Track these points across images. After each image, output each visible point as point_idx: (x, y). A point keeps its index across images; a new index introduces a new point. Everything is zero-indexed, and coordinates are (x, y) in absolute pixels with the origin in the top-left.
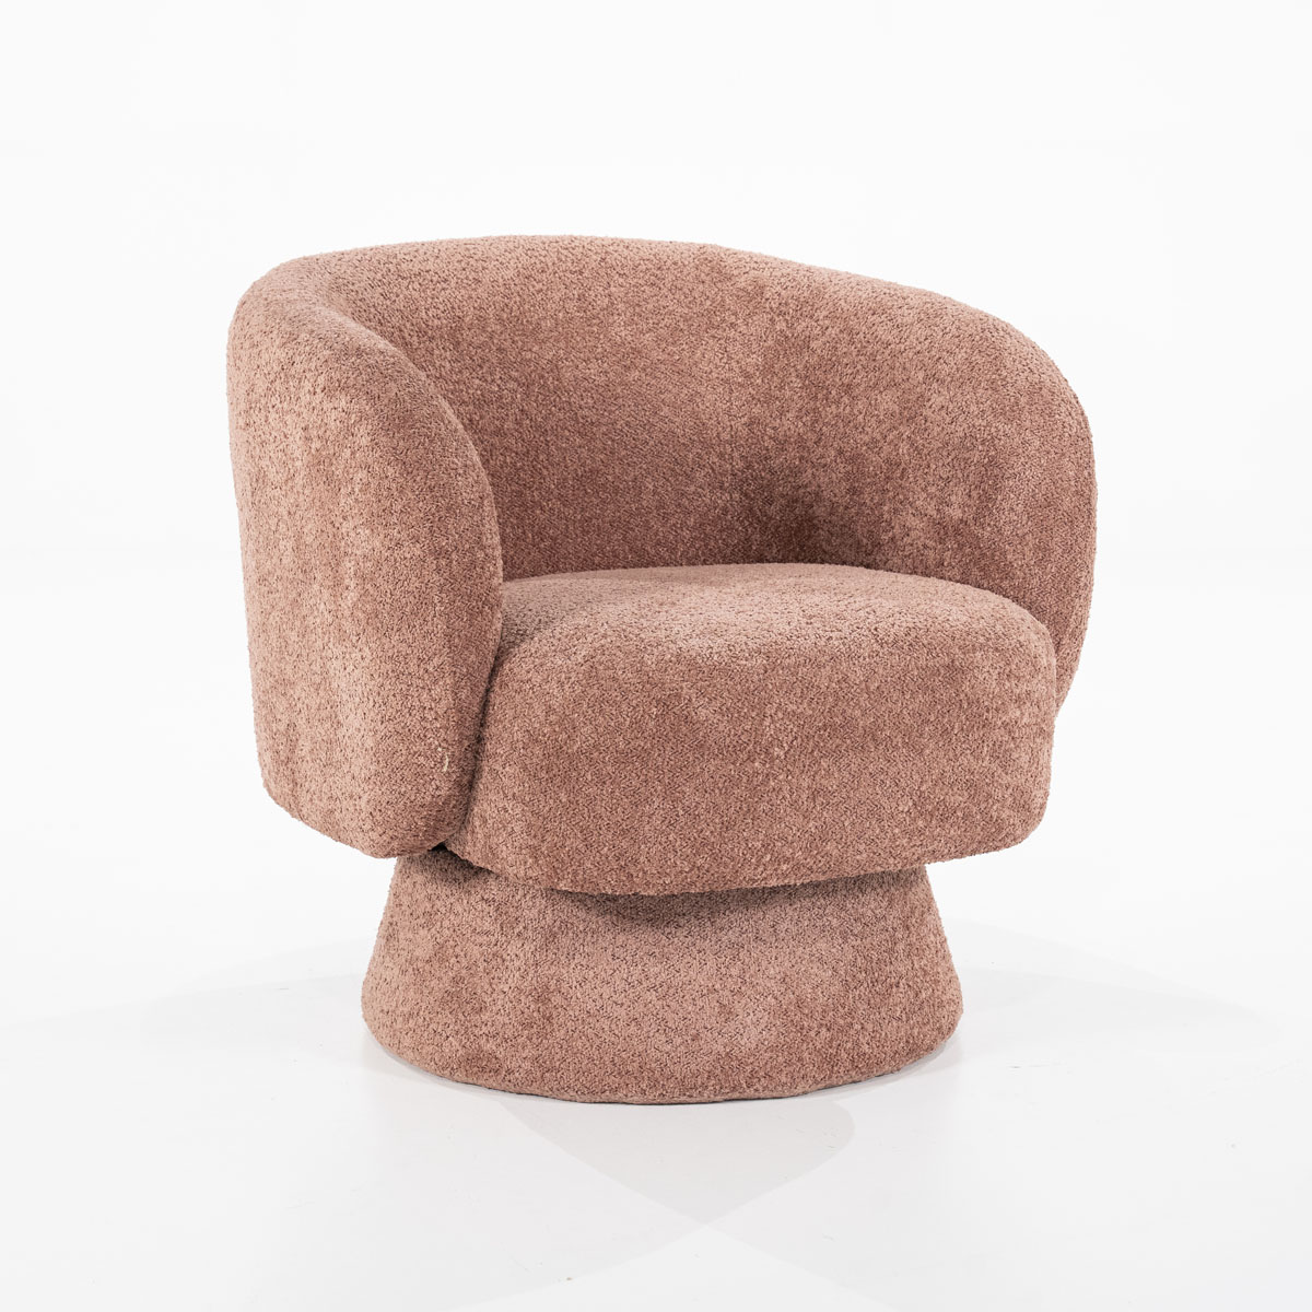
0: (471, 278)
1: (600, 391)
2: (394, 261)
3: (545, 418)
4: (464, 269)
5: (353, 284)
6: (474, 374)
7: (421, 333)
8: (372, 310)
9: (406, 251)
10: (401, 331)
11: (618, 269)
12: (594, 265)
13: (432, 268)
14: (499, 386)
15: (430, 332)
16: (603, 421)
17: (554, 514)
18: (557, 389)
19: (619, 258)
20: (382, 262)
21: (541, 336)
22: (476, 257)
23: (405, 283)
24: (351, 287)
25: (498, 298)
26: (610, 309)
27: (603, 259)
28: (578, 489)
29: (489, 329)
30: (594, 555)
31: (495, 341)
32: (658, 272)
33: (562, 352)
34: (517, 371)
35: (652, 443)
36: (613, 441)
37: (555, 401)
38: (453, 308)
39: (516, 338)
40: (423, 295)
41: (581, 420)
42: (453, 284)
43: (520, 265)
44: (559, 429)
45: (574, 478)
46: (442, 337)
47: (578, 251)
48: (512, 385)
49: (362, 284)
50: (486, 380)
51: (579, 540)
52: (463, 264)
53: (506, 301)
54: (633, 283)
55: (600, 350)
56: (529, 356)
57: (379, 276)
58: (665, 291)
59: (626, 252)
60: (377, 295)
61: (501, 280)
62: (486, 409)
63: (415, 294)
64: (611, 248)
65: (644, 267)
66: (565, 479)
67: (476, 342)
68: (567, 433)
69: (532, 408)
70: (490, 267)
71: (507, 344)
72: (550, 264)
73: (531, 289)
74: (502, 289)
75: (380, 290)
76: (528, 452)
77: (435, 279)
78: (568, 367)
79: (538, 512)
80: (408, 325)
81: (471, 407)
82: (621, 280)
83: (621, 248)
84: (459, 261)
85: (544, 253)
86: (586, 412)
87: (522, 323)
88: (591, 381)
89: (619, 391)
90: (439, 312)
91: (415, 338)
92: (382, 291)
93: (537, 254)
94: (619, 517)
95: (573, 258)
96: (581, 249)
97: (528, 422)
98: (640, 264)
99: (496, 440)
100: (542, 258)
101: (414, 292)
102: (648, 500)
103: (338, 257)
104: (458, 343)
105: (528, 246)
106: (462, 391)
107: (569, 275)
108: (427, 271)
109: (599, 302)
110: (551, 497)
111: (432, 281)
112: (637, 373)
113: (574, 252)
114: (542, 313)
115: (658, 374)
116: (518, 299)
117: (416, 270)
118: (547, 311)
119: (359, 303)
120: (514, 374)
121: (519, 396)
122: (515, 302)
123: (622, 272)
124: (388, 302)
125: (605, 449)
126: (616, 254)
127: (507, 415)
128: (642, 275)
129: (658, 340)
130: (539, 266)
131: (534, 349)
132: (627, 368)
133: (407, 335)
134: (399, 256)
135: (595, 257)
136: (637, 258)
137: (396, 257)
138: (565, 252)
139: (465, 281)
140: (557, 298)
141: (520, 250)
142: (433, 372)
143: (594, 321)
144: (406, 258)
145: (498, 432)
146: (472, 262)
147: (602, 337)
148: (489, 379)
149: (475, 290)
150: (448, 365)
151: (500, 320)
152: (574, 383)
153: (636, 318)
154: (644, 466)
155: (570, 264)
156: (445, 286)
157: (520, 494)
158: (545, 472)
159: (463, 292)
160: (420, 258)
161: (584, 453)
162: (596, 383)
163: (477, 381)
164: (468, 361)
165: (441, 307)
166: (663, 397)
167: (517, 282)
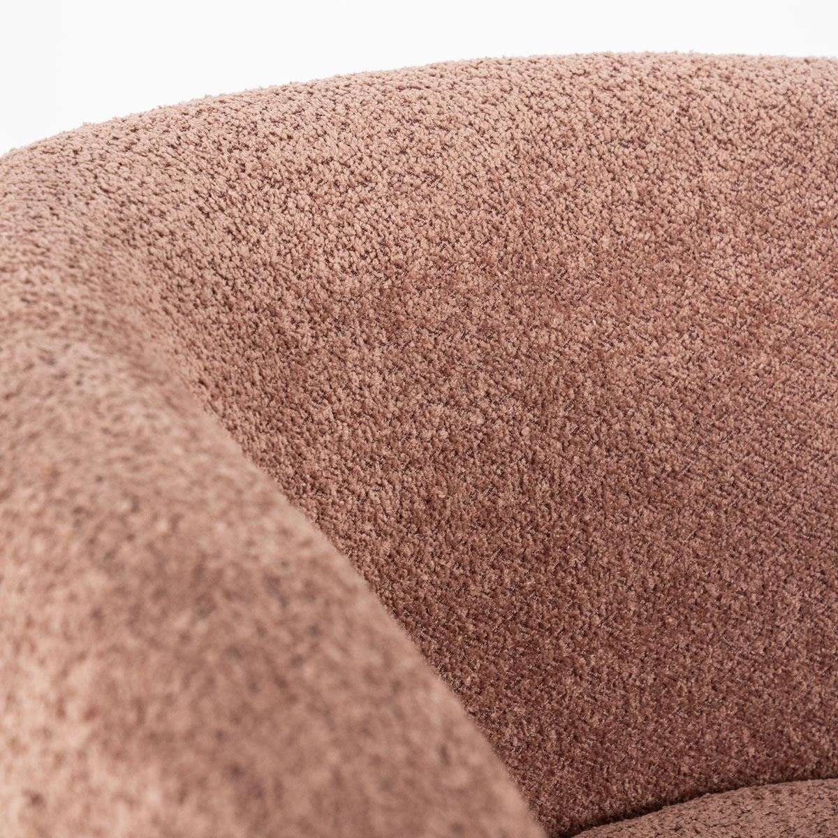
0: (418, 170)
1: (690, 400)
2: (253, 142)
3: (579, 473)
4: (403, 152)
5: (163, 214)
6: (434, 394)
7: (319, 312)
8: (209, 275)
9: (273, 113)
10: (274, 314)
11: (717, 130)
12: (667, 123)
13: (336, 153)
14: (484, 412)
15: (337, 308)
16: (699, 466)
17: (600, 679)
18: (602, 403)
19: (716, 104)
20: (226, 146)
21: (567, 291)
22: (427, 120)
23: (280, 194)
24: (158, 225)
25: (479, 214)
26: (704, 222)
27: (684, 110)
28: (649, 620)
29: (462, 286)
30: (680, 754)
31: (475, 312)
32: (798, 134)
33: (610, 322)
34: (522, 374)
35: (797, 508)
36: (717, 508)
37: (598, 431)
38: (384, 244)
39: (518, 302)
40: (318, 220)
41: (652, 469)
42: (382, 189)
43: (518, 135)
44: (608, 494)
45: (639, 597)
46: (362, 316)
47: (630, 93)
48: (511, 407)
49: (184, 212)
50: (457, 404)
51: (651, 727)
52: (400, 137)
53: (496, 219)
54: (748, 160)
55: (686, 311)
56: (543, 338)
57: (220, 184)
58: (814, 174)
59: (728, 92)
60: (217, 235)
61: (482, 172)
62: (459, 469)
63: (302, 220)
64: (696, 81)
65: (769, 124)
66: (623, 601)
67: (436, 319)
68: (623, 498)
69: (551, 453)
70: (458, 141)
71: (500, 316)
72: (579, 127)
73: (545, 187)
74: (485, 192)
75: (222, 220)
76: (546, 551)
77: (343, 179)
78: (624, 354)
79: (569, 681)
80: (290, 298)
81: (429, 470)
82: (723, 155)
83: (716, 83)
84: (393, 133)
85: (564, 101)
86: (661, 450)
87: (529, 267)
88: (669, 380)
89: (727, 399)
90: (355, 257)
91: (305, 328)
92: (228, 222)
93: (549, 105)
94: (732, 670)
95: (622, 109)
96: (637, 90)
97: (546, 486)
98: (759, 118)
99: (480, 538)
100: (559, 113)
101: (298, 216)
102: (790, 630)
103: (125, 140)
104: (398, 325)
105: (529, 87)
106: (409, 435)
107: (620, 150)
108: (326, 162)
109: (680, 206)
110: (595, 644)
111: (336, 184)
112: (763, 358)
113: (624, 95)
114: (567, 239)
115: (806, 358)
116: (518, 211)
117: (301, 161)
118: (576, 232)
119: (178, 264)
120: (516, 382)
121: (526, 431)
122: (514, 220)
123: (724, 137)
124: (244, 249)
125: (701, 527)
126: (709, 98)
127: (502, 476)
128: (764, 140)
129: (805, 282)
130: (556, 133)
131: (555, 323)
132: (743, 347)
133: (286, 324)
134: (263, 129)
135: (667, 105)
136: (752, 104)
137: (254, 131)
138: (605, 97)
139: (407, 179)
140: (596, 204)
141: (514, 98)
142: (347, 403)
143: (673, 248)
144: (278, 131)
145: (488, 519)
146: (420, 133)
147: (689, 282)
148: (464, 400)
149: (428, 198)
150: (377, 378)
151: (484, 265)
152: (635, 389)
153: (756, 238)
154: (782, 559)
155: (618, 126)
156: (364, 192)
157: (532, 647)
158: (582, 592)
159: (404, 204)
160: (308, 130)
161: (660, 539)
162: (680, 384)
163: (439, 409)
164: (420, 366)
165: (358, 244)
166: (818, 406)
167: (514, 172)
